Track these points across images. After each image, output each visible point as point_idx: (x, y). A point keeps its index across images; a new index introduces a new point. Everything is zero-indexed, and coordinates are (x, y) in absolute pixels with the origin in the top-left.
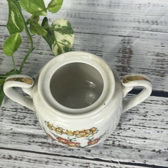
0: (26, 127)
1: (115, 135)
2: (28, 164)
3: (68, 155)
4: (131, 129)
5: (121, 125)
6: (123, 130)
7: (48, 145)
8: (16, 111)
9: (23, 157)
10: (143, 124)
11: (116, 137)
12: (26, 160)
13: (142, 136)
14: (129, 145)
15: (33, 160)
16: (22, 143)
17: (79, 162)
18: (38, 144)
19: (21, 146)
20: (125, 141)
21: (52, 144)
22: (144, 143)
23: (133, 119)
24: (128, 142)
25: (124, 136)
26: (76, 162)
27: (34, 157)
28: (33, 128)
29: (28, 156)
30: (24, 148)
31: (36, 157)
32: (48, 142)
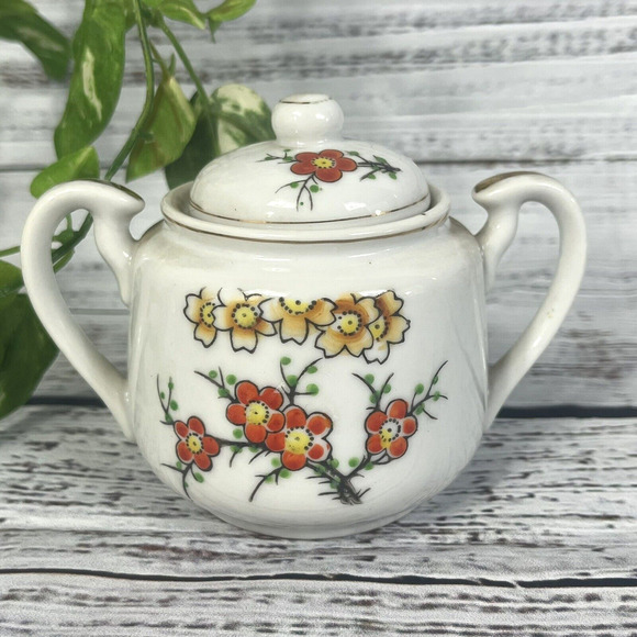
0: (70, 512)
1: (473, 517)
2: (74, 612)
3: (271, 574)
4: (537, 495)
5: (494, 490)
6: (506, 499)
7: (173, 555)
8: (28, 472)
9: (46, 590)
10: (587, 479)
11: (478, 520)
12: (64, 598)
13: (594, 511)
14: (543, 538)
15: (98, 599)
16: (49, 550)
17: (328, 590)
18: (122, 550)
19: (41, 559)
20: (526, 529)
21: (188, 552)
22: (610, 531)
23: (539, 472)
24: (539, 530)
25: (514, 517)
26: (313, 592)
27: (104, 590)
28: (102, 513)
29: (71, 587)
30: (56, 563)
31: (113, 590)
32: (173, 545)
